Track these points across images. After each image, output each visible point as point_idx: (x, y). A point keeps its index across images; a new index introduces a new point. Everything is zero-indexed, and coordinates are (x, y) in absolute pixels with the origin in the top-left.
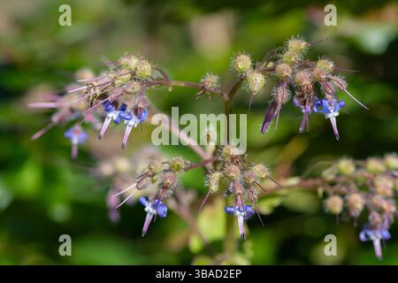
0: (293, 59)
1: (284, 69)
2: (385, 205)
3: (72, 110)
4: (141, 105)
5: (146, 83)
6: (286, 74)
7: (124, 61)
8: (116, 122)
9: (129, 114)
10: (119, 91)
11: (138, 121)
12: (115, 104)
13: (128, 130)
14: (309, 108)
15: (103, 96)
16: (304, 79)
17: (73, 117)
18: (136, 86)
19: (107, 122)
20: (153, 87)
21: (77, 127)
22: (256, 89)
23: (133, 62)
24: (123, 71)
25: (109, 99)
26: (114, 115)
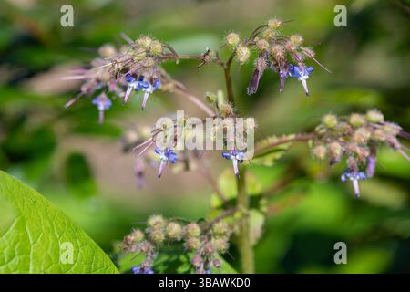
0: (270, 36)
1: (263, 44)
2: (358, 150)
3: (98, 81)
4: (155, 76)
5: (158, 58)
6: (263, 47)
7: (140, 41)
8: (136, 90)
9: (147, 83)
10: (137, 66)
11: (154, 88)
12: (134, 75)
13: (146, 96)
14: (285, 73)
15: (125, 70)
16: (279, 51)
17: (99, 87)
18: (151, 61)
19: (129, 90)
20: (164, 61)
21: (103, 95)
22: (242, 60)
23: (147, 42)
24: (141, 50)
25: (130, 72)
26: (134, 85)
